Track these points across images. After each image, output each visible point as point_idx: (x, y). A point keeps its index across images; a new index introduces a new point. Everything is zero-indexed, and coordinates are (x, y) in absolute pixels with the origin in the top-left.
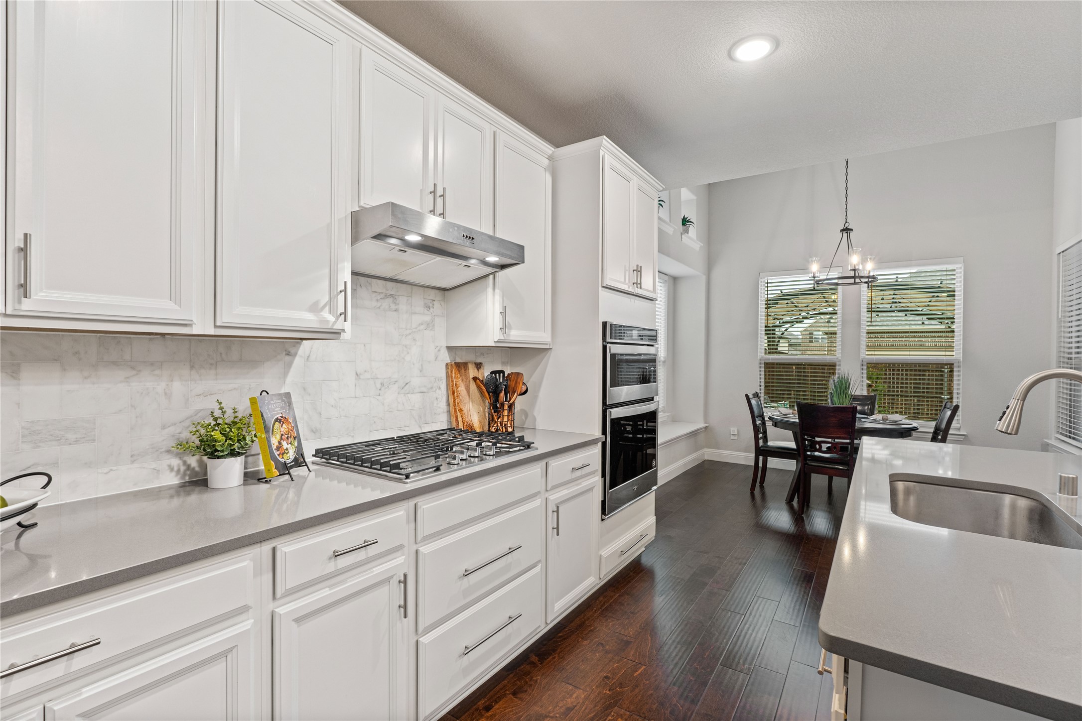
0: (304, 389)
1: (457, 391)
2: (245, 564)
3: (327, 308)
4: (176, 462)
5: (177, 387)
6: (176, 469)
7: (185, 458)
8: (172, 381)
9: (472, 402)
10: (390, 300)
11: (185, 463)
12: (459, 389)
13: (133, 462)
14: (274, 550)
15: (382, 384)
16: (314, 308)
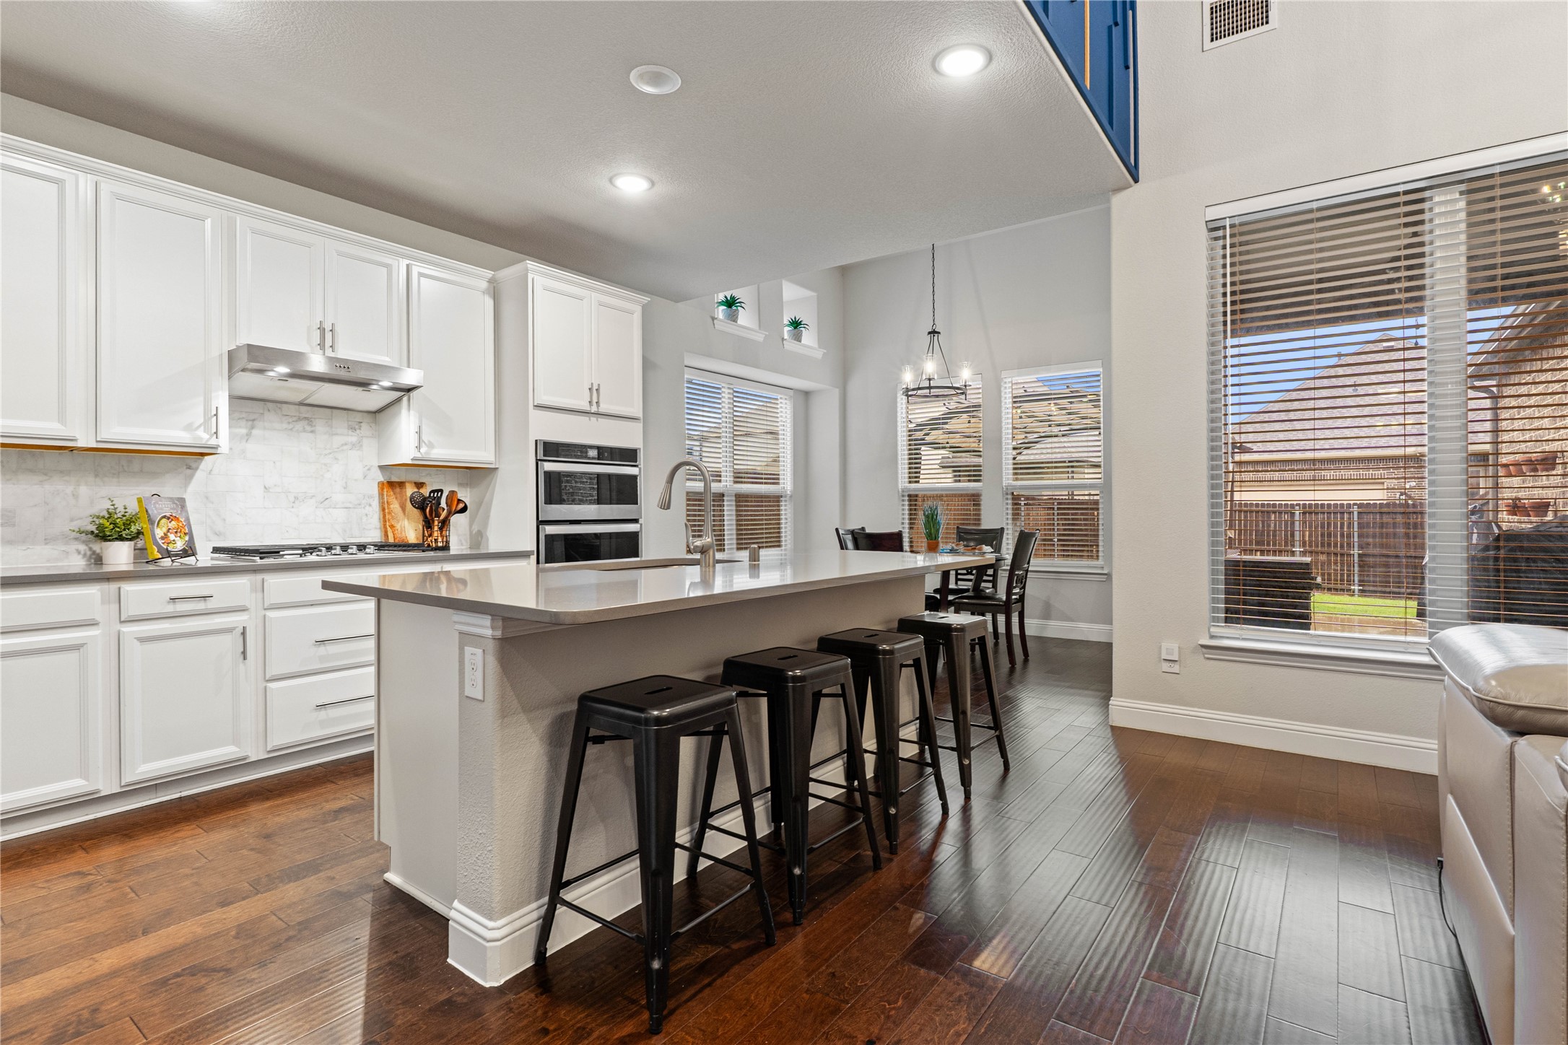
0: (207, 498)
1: (388, 508)
2: (94, 591)
3: (202, 428)
4: (82, 548)
5: (83, 490)
6: (82, 552)
7: (91, 546)
8: (79, 485)
9: (408, 519)
10: (305, 422)
11: (90, 549)
12: (392, 506)
13: (46, 544)
14: (119, 588)
15: (296, 498)
16: (189, 428)
